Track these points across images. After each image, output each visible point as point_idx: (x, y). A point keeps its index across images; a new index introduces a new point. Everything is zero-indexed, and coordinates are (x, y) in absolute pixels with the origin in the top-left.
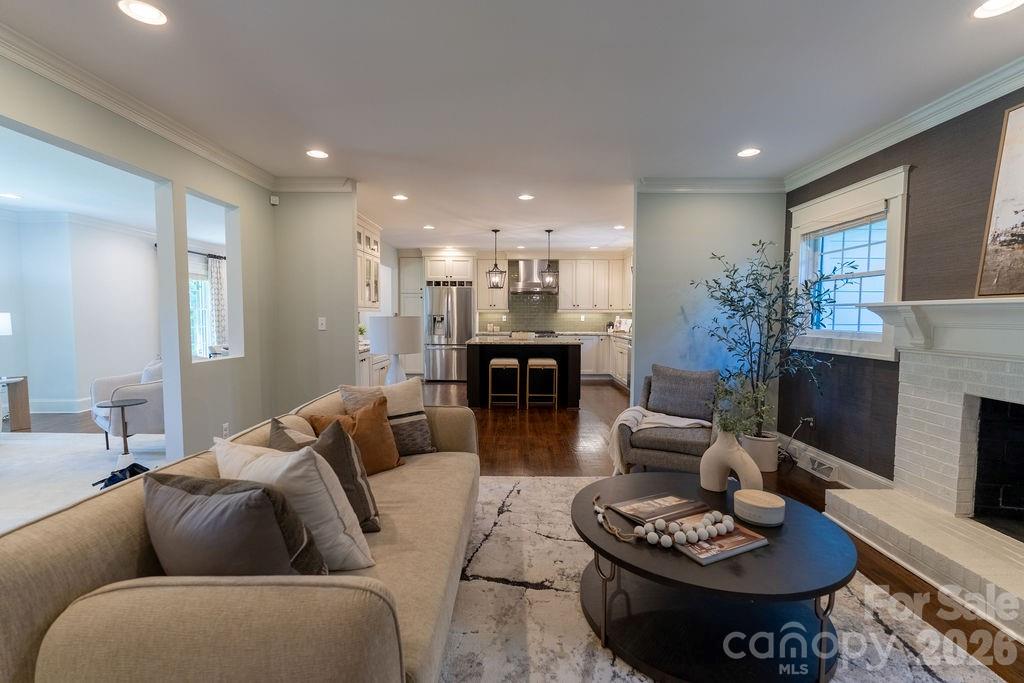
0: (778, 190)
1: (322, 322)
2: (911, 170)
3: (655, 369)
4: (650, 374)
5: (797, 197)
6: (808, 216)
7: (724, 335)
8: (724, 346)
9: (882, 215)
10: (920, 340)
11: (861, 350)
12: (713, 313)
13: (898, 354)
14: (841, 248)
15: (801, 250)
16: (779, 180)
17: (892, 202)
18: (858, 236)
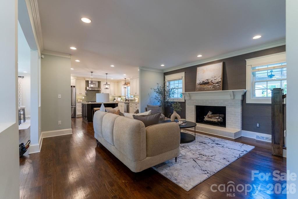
0: (163, 72)
1: (60, 96)
2: (185, 73)
3: (148, 106)
4: (146, 107)
5: (166, 74)
6: (168, 77)
7: (157, 99)
8: (157, 101)
9: (181, 79)
10: (189, 98)
11: (179, 100)
12: (155, 94)
13: (185, 100)
14: (173, 83)
15: (167, 84)
16: (163, 70)
17: (183, 77)
18: (176, 82)
